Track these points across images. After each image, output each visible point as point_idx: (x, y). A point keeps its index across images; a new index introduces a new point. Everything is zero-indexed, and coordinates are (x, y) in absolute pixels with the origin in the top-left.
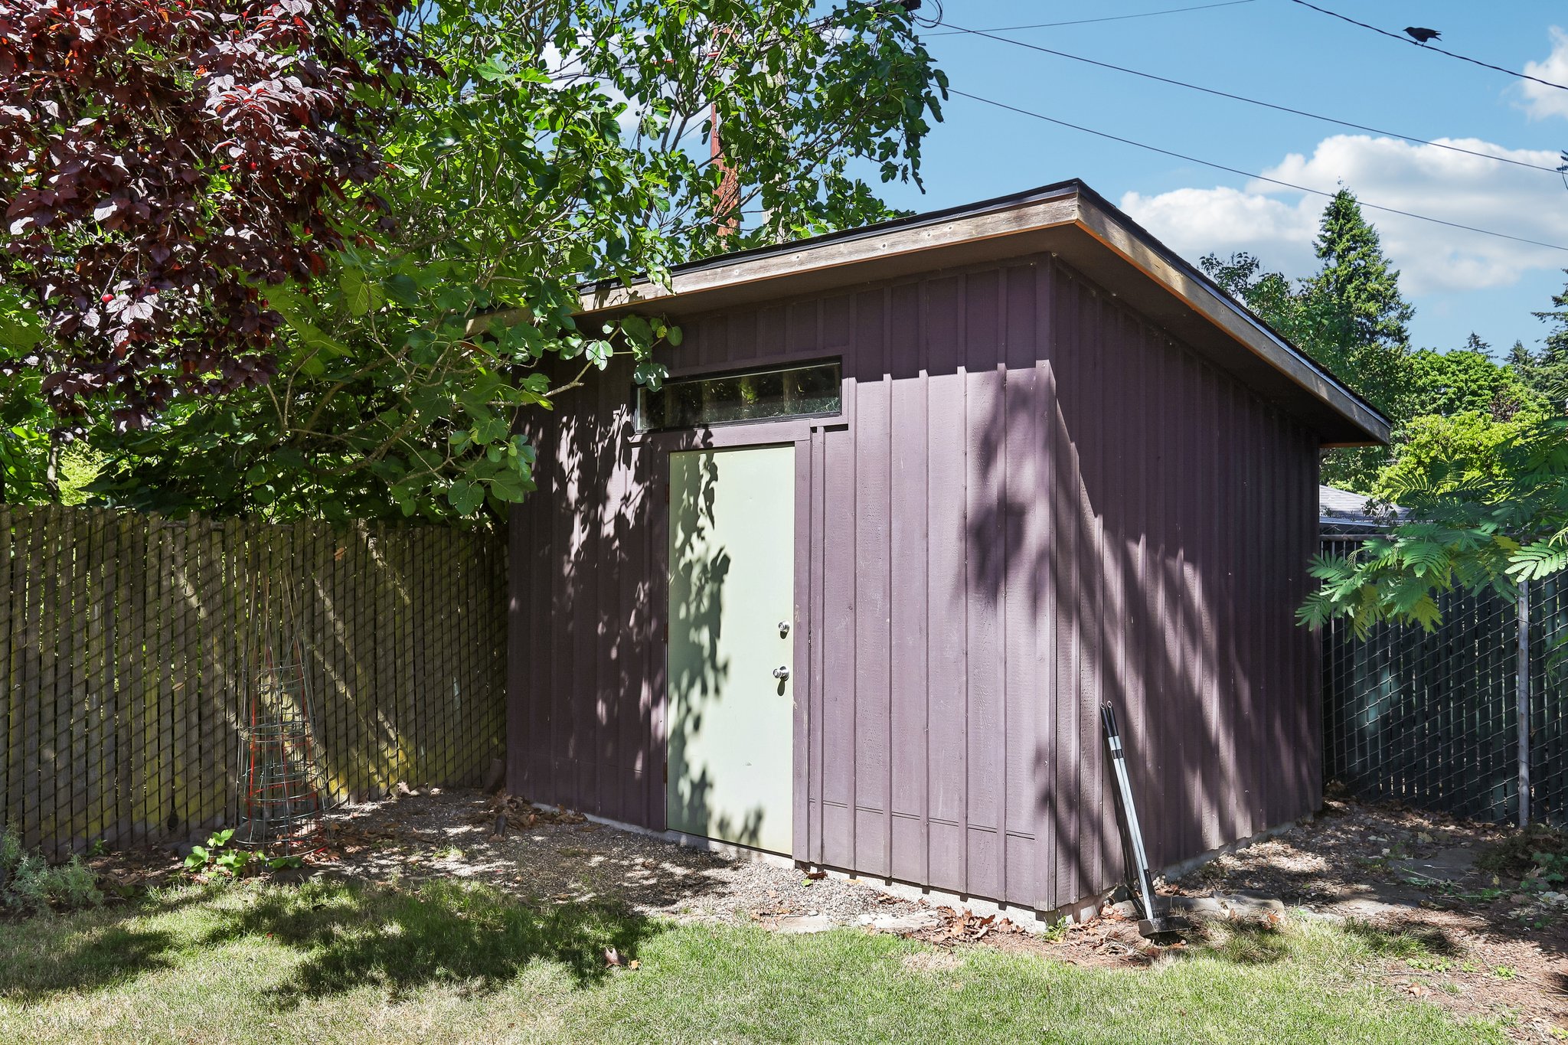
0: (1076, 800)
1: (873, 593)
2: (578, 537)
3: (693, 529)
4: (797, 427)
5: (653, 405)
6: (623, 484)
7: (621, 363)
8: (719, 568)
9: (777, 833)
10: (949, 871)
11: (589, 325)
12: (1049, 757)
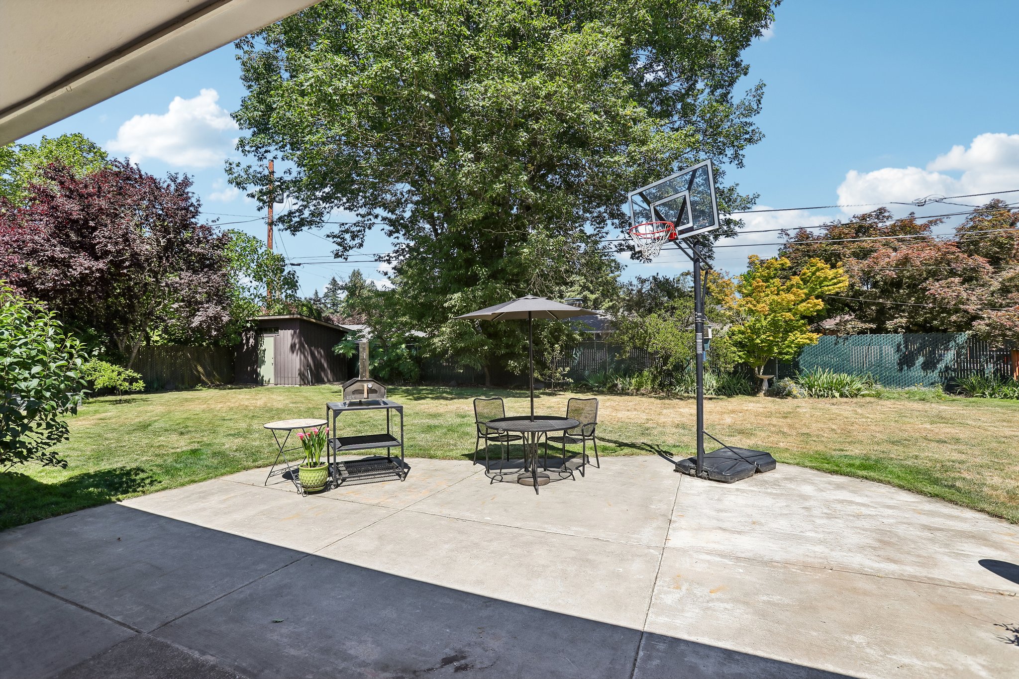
0: (304, 375)
1: (282, 354)
2: (245, 347)
3: (261, 346)
4: (274, 335)
5: (256, 331)
6: (252, 341)
7: (251, 326)
8: (264, 351)
9: (272, 381)
10: (290, 382)
11: (247, 321)
12: (300, 370)
